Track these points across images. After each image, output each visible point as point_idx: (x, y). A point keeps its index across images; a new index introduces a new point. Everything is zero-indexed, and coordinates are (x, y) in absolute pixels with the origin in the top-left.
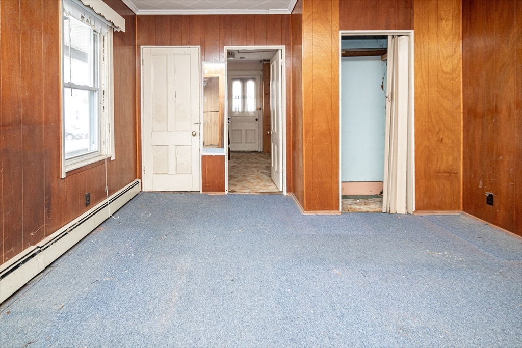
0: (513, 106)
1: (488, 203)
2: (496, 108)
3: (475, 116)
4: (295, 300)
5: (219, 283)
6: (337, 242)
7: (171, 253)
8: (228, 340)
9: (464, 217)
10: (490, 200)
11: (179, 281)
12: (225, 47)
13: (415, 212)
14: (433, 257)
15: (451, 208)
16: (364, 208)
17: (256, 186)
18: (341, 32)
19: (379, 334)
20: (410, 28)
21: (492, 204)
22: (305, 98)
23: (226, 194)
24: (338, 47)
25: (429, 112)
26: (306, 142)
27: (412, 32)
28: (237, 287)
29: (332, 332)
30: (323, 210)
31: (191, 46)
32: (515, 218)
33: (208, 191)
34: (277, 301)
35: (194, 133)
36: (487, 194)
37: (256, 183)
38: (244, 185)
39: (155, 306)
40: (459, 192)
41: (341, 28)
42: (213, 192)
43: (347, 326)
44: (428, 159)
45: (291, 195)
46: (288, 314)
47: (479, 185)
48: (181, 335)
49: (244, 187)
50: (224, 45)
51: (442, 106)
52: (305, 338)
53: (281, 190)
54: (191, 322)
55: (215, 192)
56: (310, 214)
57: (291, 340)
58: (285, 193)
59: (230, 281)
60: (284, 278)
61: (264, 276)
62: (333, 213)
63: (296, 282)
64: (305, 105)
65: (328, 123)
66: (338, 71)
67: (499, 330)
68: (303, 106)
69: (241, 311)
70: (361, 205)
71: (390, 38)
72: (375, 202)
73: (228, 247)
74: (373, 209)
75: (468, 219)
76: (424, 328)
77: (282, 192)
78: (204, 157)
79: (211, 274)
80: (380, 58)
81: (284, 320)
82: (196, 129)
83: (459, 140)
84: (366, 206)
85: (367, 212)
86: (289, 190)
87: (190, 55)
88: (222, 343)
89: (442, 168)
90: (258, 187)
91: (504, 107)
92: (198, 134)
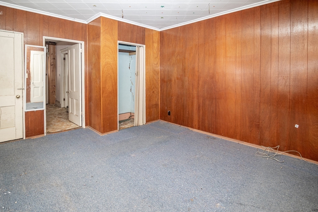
0: (176, 79)
1: (169, 115)
2: (171, 79)
3: (164, 82)
4: (125, 172)
5: (86, 181)
6: (125, 144)
7: (40, 180)
8: (111, 199)
9: (161, 122)
10: (169, 114)
11: (62, 190)
12: (44, 37)
13: (146, 123)
14: (160, 139)
15: (157, 119)
16: (126, 126)
17: (61, 126)
18: (118, 41)
19: (159, 170)
20: (144, 44)
21: (170, 115)
22: (102, 74)
23: (45, 135)
24: (117, 49)
25: (150, 81)
26: (102, 97)
27: (144, 46)
28: (97, 179)
29: (146, 176)
30: (111, 131)
31: (14, 32)
32: (177, 119)
33: (31, 136)
34: (119, 176)
35: (18, 96)
36: (168, 111)
37: (60, 125)
38: (53, 127)
39: (59, 208)
40: (159, 112)
41: (119, 40)
42: (35, 136)
43: (149, 172)
44: (150, 100)
45: (88, 127)
46: (127, 178)
47: (165, 108)
48: (87, 210)
49: (53, 128)
50: (43, 35)
51: (154, 78)
52: (139, 183)
53: (81, 126)
54: (87, 202)
55: (37, 136)
56: (105, 135)
57: (135, 186)
58: (84, 126)
59: (91, 178)
60: (114, 166)
61: (105, 169)
62: (115, 131)
63: (121, 166)
64: (102, 77)
65: (113, 87)
66: (117, 61)
67: (185, 154)
68: (101, 78)
69: (107, 187)
70: (124, 125)
71: (137, 47)
72: (129, 123)
73: (75, 163)
74: (129, 126)
75: (162, 122)
76: (169, 162)
77: (82, 126)
78: (27, 113)
79: (78, 179)
80: (129, 54)
81: (127, 181)
82: (19, 93)
83: (159, 92)
84: (126, 125)
85: (128, 128)
86: (86, 125)
87: (14, 38)
88: (110, 202)
89: (154, 104)
90: (64, 127)
91: (173, 79)
92: (21, 97)
